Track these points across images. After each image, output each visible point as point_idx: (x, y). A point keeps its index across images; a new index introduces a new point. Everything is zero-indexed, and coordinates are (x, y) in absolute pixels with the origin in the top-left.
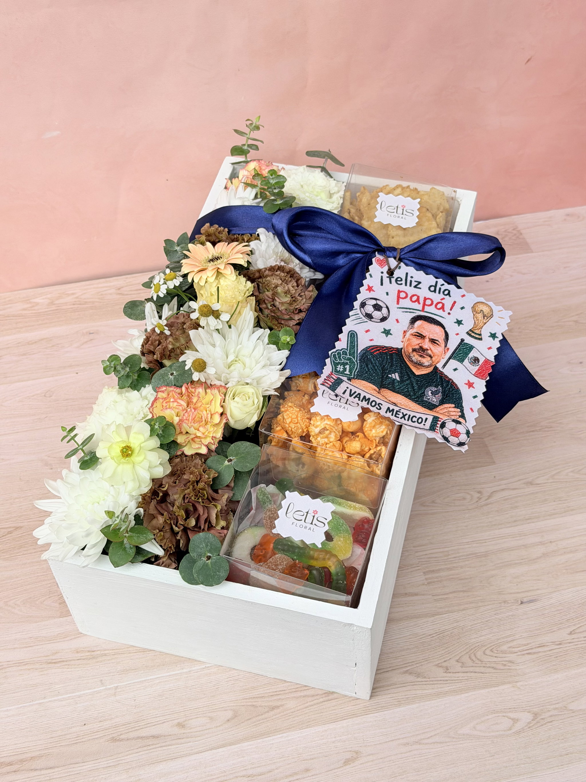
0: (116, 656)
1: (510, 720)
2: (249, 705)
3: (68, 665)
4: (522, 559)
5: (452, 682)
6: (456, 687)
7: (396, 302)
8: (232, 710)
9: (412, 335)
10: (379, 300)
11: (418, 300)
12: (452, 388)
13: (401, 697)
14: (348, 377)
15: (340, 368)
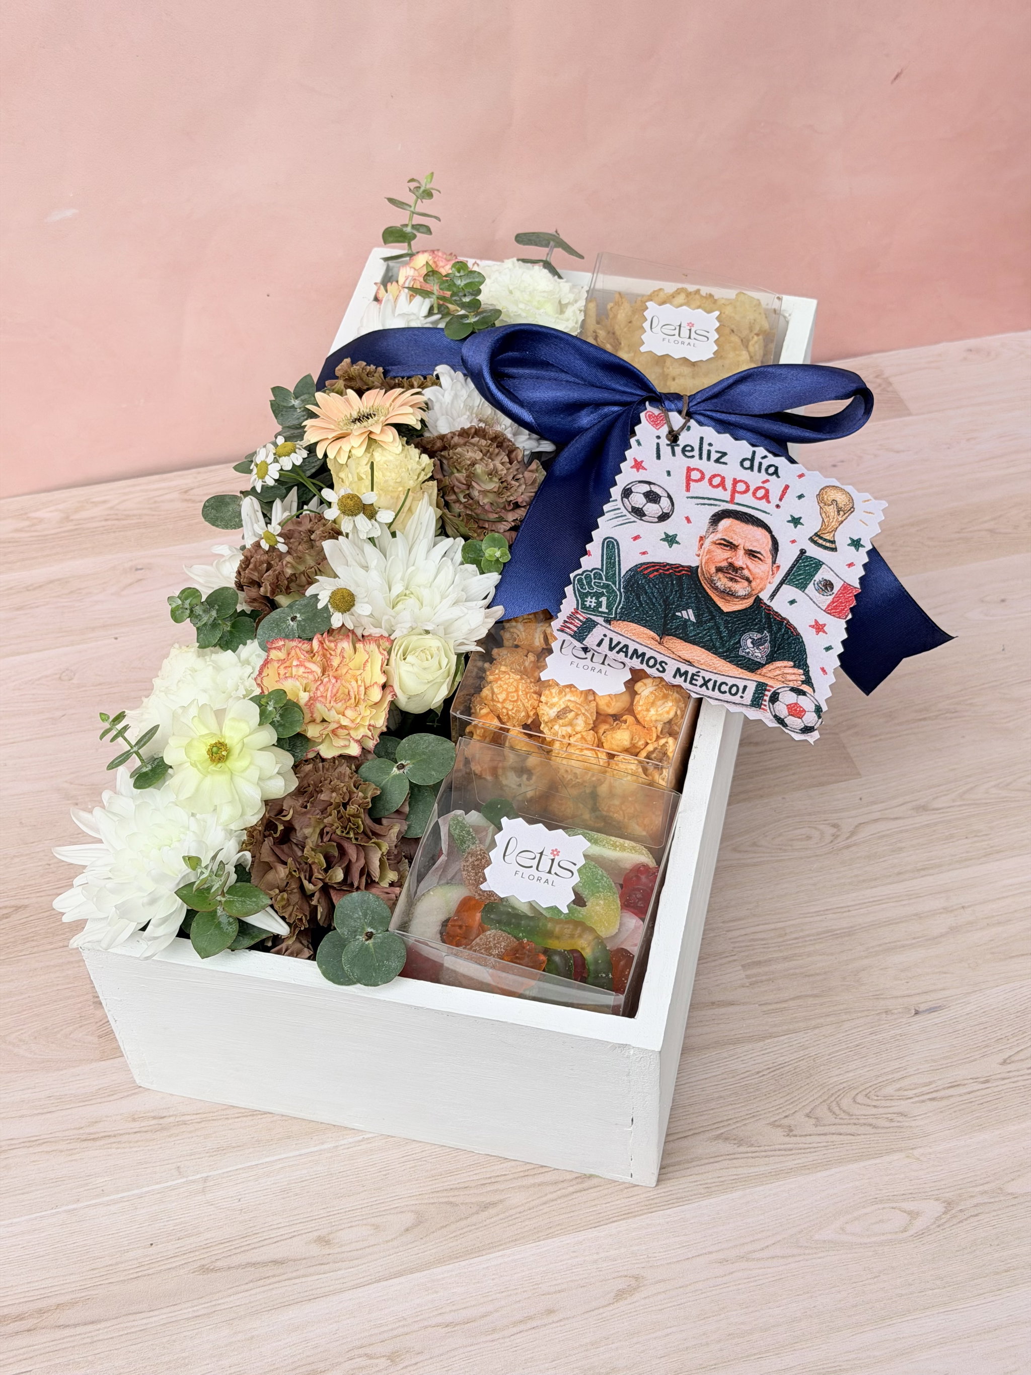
0: (202, 1125)
1: (905, 1214)
2: (442, 1203)
3: (119, 1142)
4: (914, 938)
5: (800, 1151)
6: (806, 1160)
7: (684, 488)
8: (412, 1211)
9: (715, 543)
10: (654, 484)
11: (722, 484)
12: (787, 633)
13: (713, 1180)
14: (605, 617)
15: (591, 602)
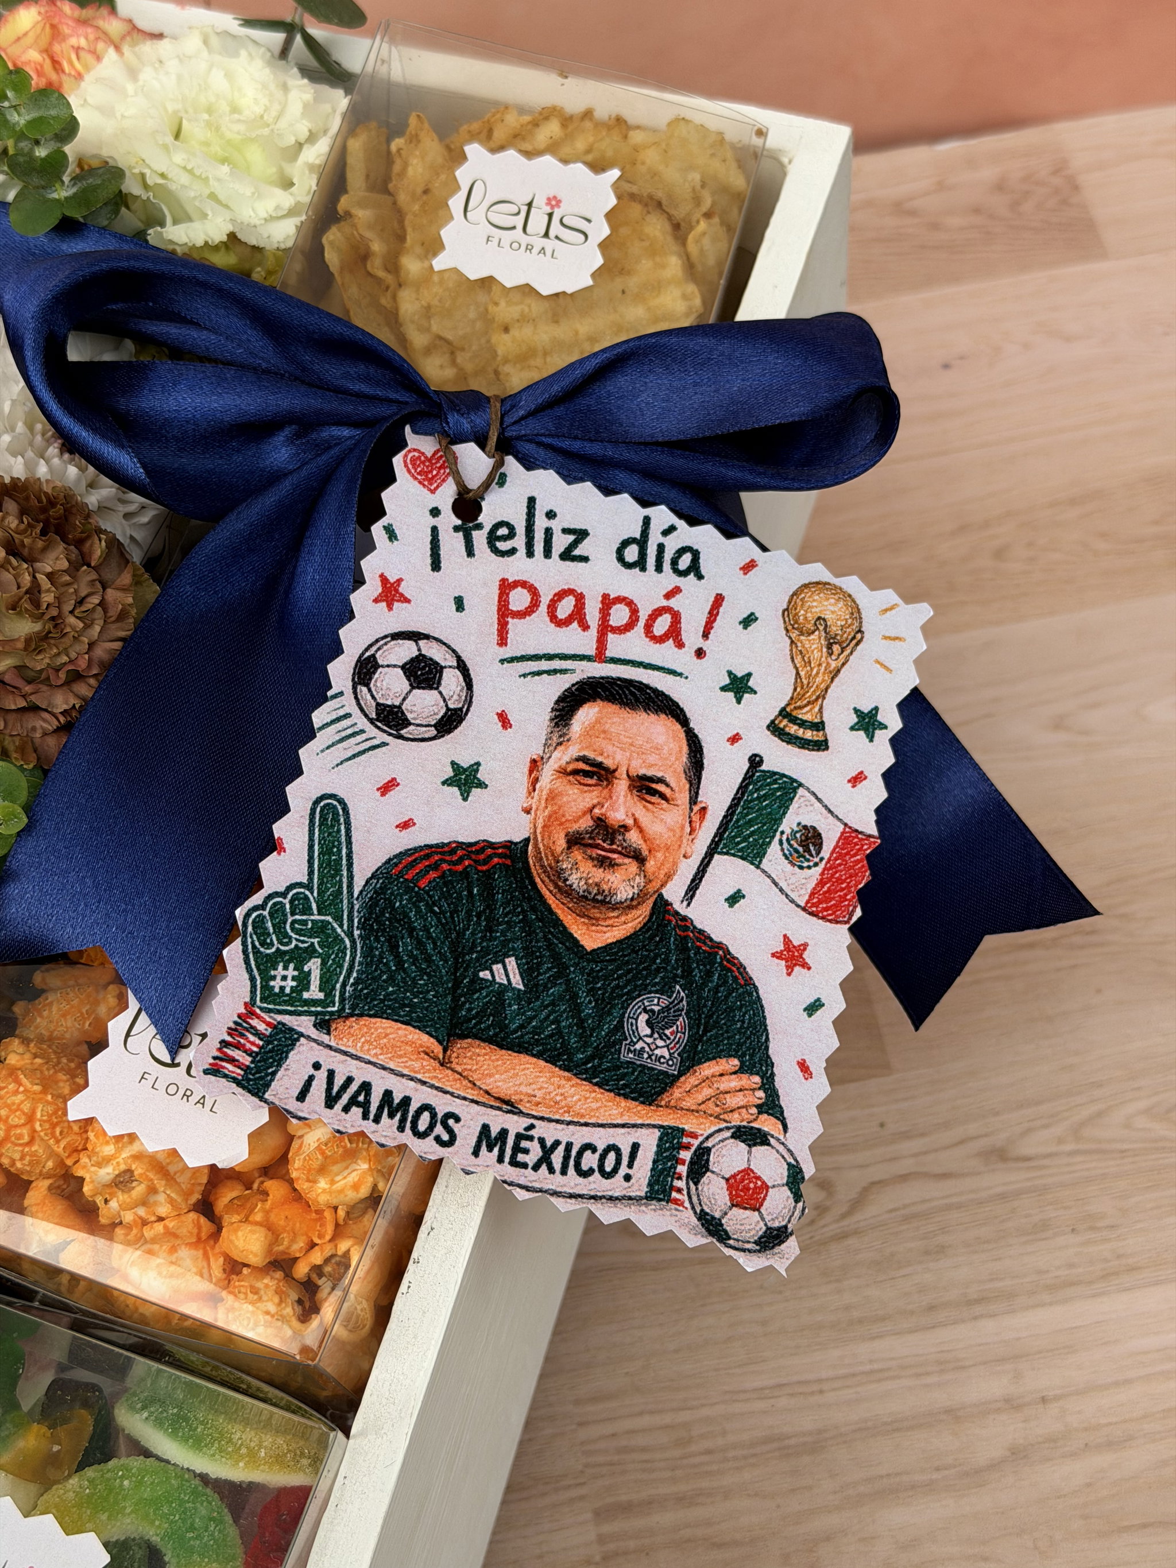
7: (495, 637)
9: (563, 772)
10: (427, 637)
11: (578, 616)
12: (726, 982)
14: (316, 1014)
15: (284, 978)
